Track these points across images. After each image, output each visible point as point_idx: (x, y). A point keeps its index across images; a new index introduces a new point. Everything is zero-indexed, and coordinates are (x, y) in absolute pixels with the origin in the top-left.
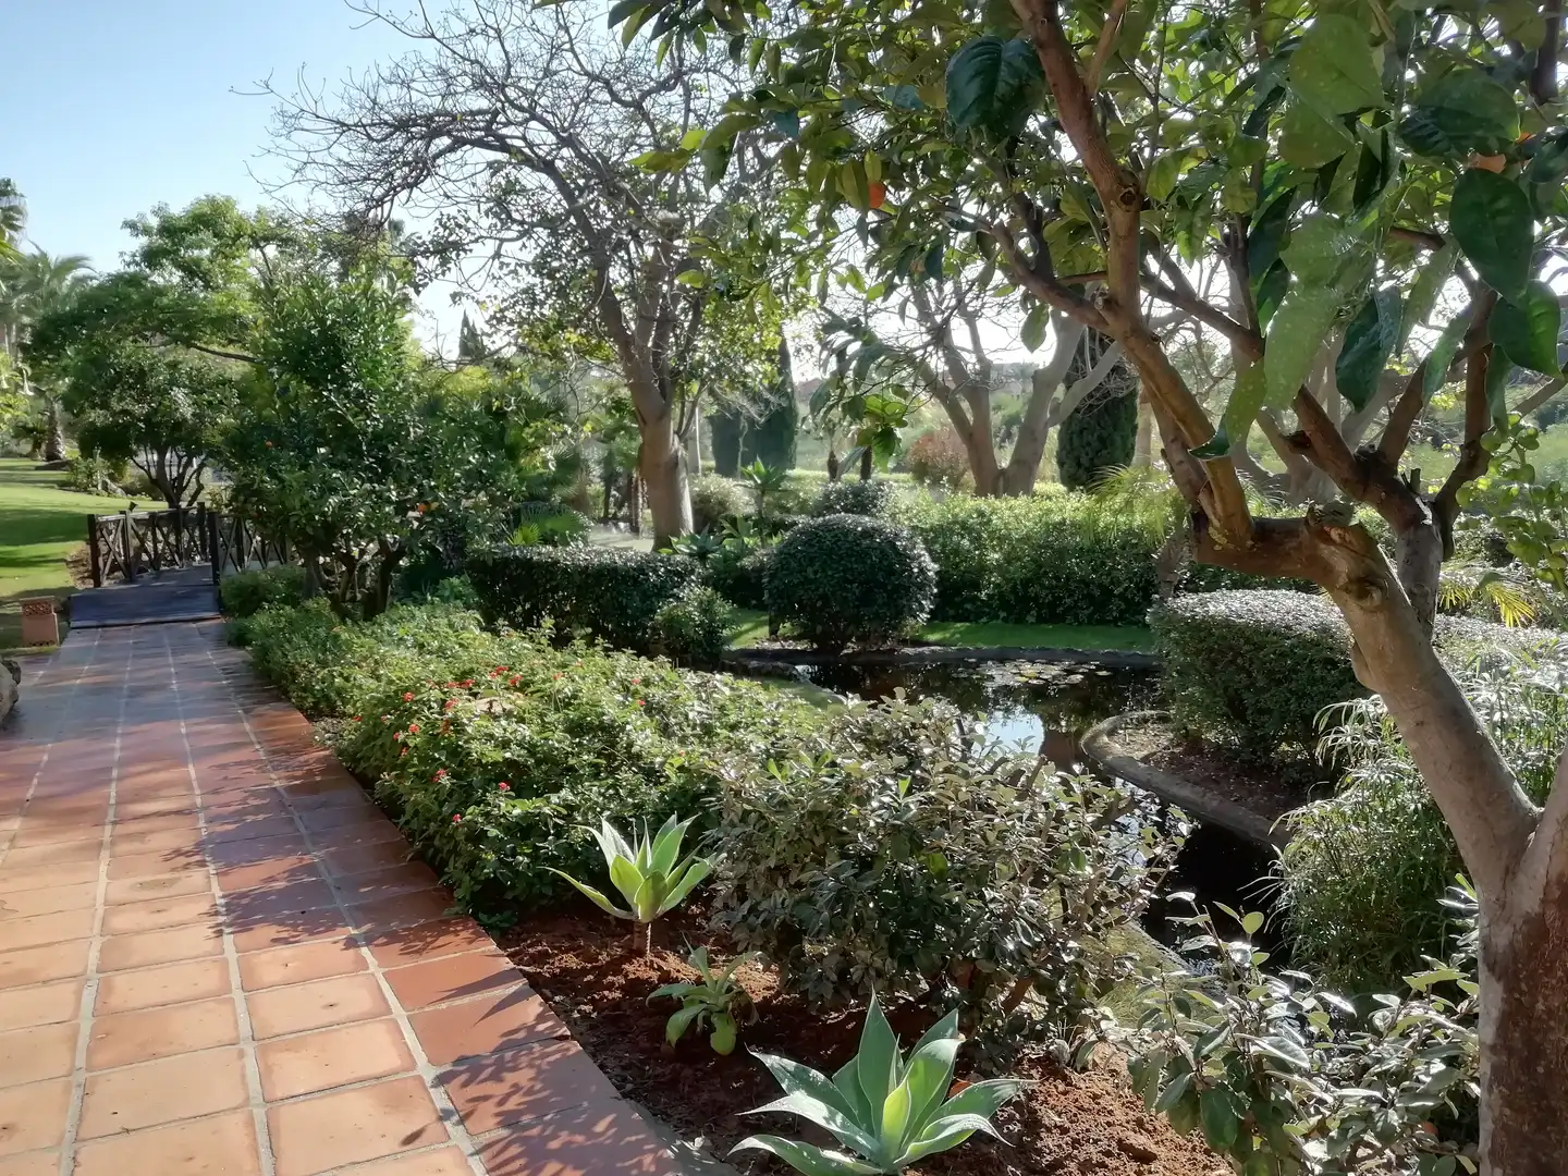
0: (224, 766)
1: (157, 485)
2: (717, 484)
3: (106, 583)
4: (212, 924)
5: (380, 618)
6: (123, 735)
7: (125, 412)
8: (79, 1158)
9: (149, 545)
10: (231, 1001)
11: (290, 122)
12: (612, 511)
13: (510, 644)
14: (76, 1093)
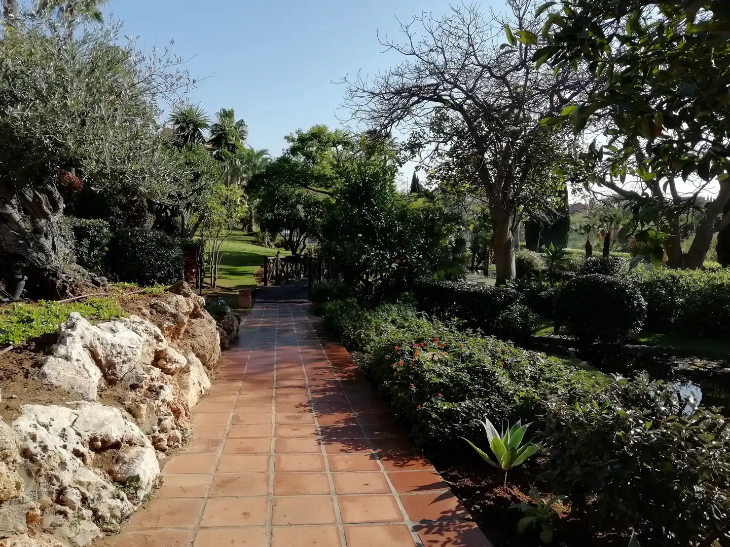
0: (316, 368)
1: (288, 244)
2: (526, 253)
3: (268, 285)
4: (317, 439)
5: (378, 308)
6: (277, 350)
7: (279, 214)
8: (273, 533)
9: (285, 269)
10: (326, 475)
11: (353, 93)
12: (475, 264)
13: (439, 328)
14: (270, 504)
